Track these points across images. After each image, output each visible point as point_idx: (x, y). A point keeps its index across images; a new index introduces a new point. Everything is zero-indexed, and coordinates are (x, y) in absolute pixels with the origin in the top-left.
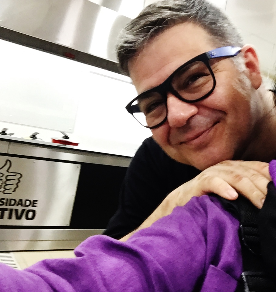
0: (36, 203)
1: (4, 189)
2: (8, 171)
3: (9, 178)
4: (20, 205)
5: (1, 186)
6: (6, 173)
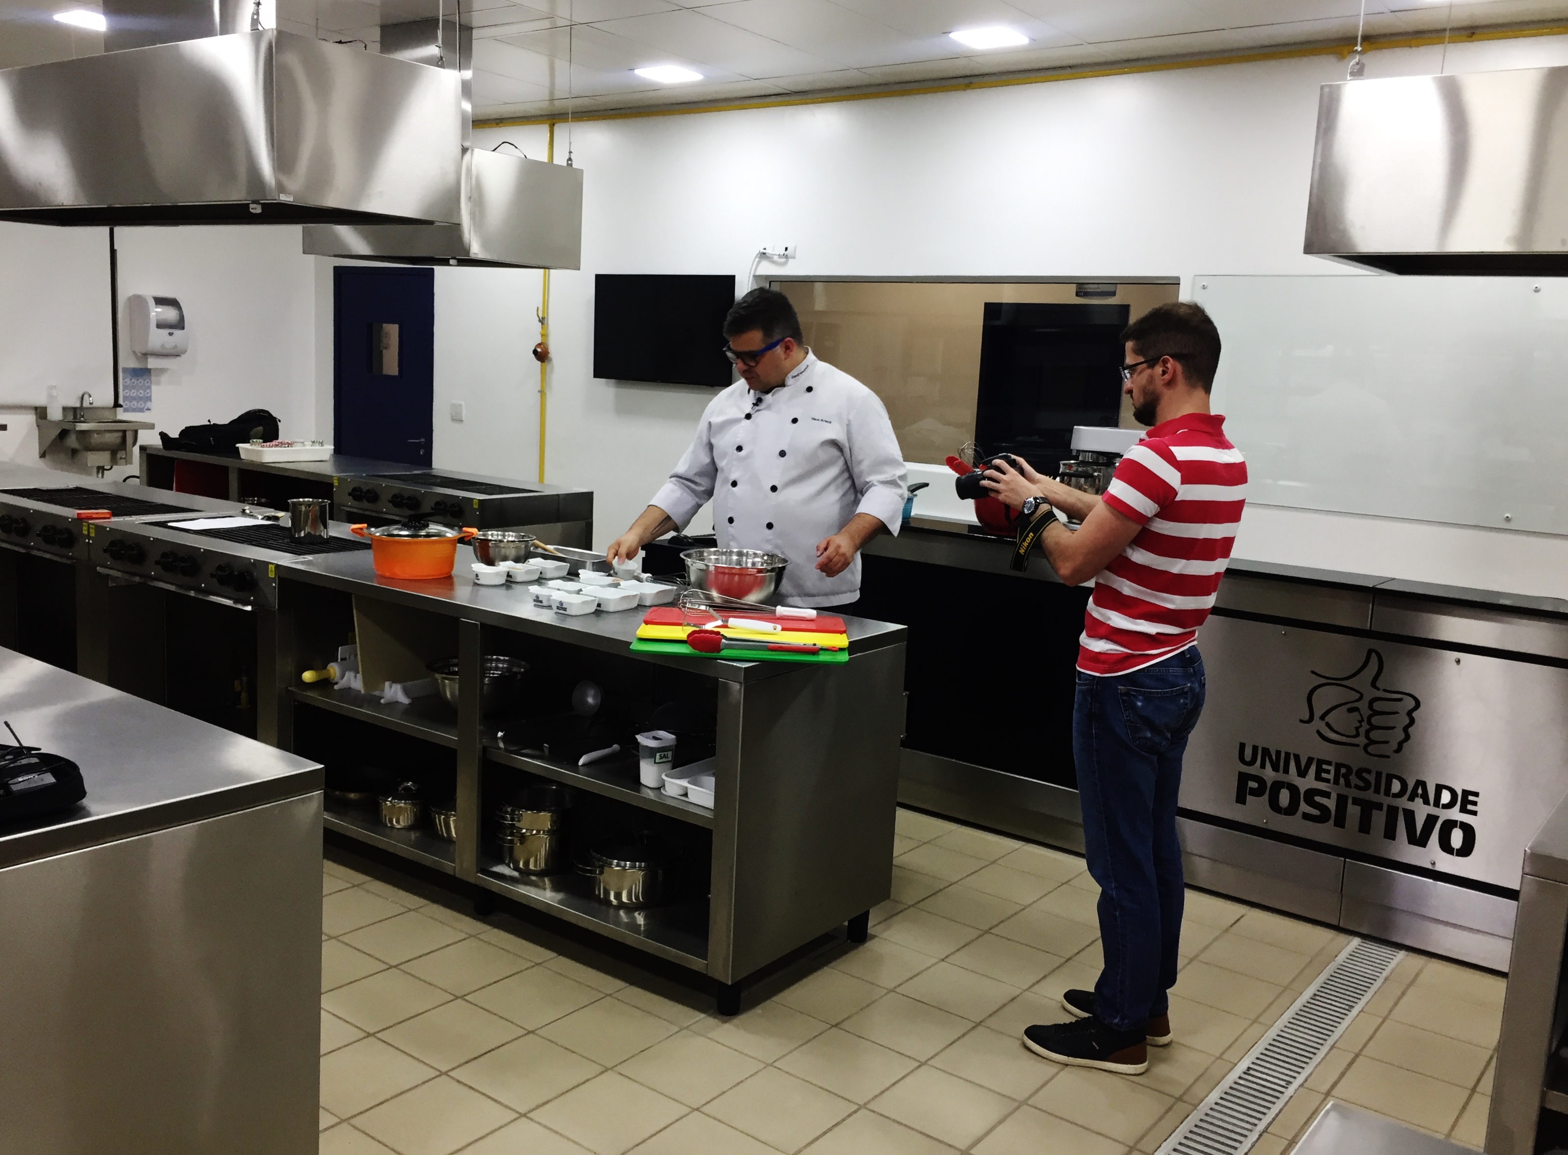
0: (1475, 803)
1: (1366, 741)
2: (1374, 684)
3: (1377, 706)
4: (1419, 801)
5: (1357, 729)
6: (1370, 693)
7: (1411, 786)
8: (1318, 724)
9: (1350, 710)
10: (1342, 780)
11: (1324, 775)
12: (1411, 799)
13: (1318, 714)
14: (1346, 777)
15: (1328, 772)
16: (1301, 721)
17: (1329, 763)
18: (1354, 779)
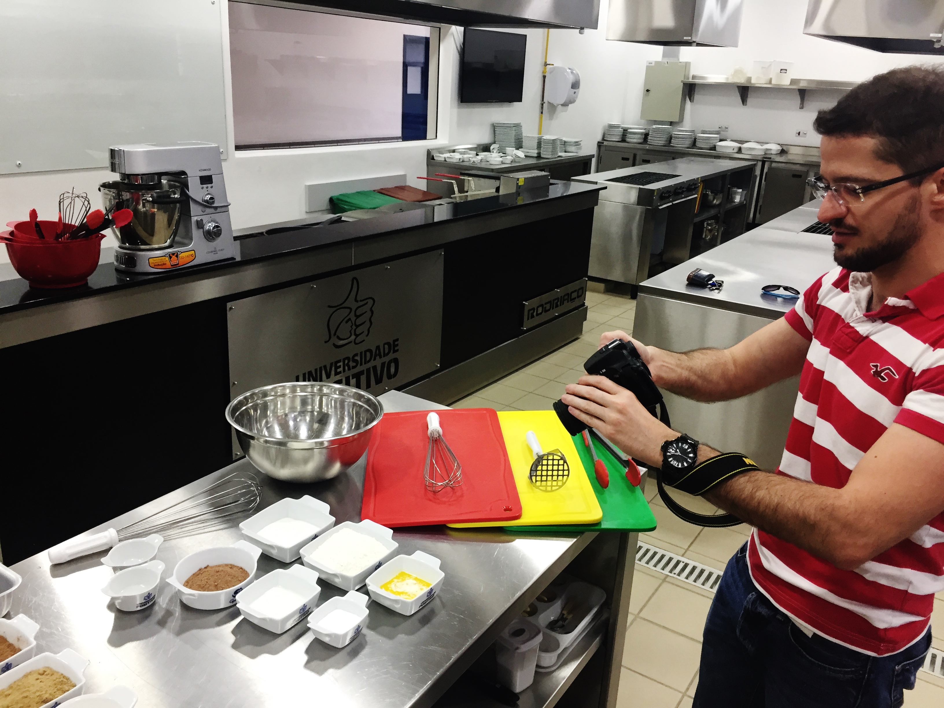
0: (397, 345)
1: (355, 337)
2: (356, 301)
3: (358, 313)
4: (378, 357)
5: (350, 332)
6: (354, 305)
7: (374, 352)
8: (334, 340)
9: (347, 322)
10: (346, 368)
11: (338, 370)
12: (375, 360)
13: (333, 332)
14: (348, 365)
15: (340, 367)
16: (326, 342)
17: (339, 361)
18: (352, 364)
